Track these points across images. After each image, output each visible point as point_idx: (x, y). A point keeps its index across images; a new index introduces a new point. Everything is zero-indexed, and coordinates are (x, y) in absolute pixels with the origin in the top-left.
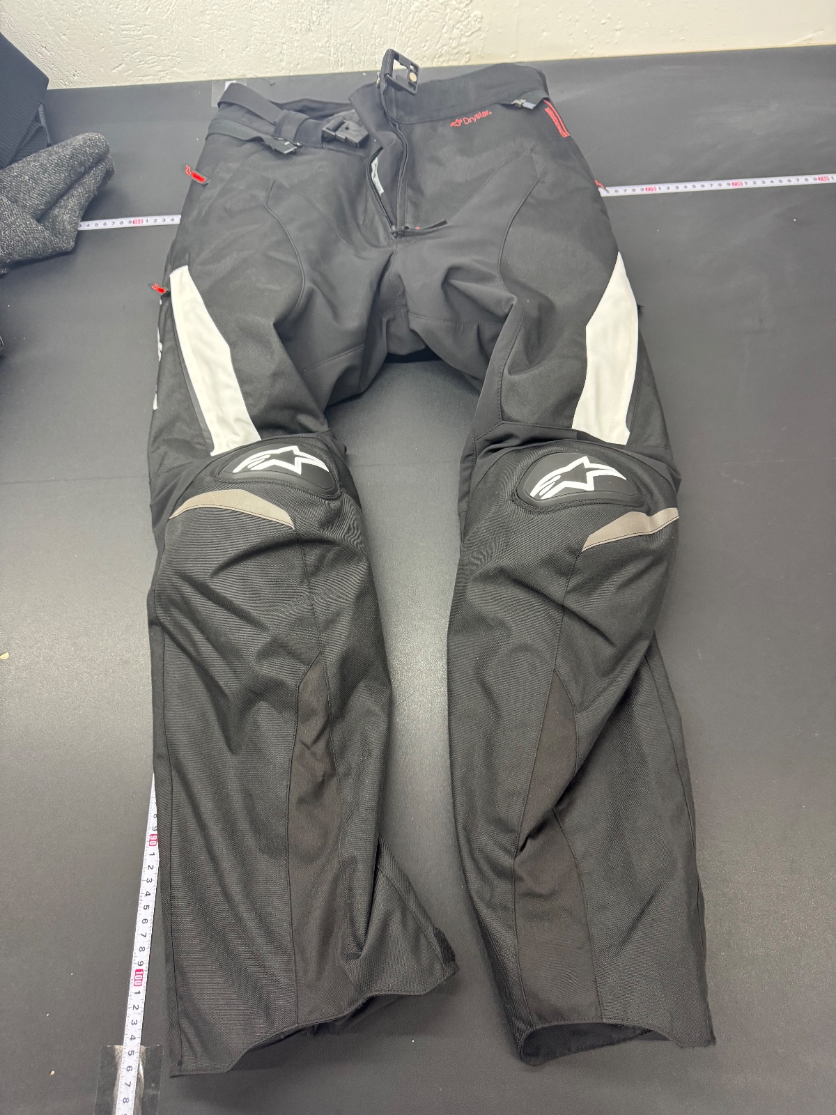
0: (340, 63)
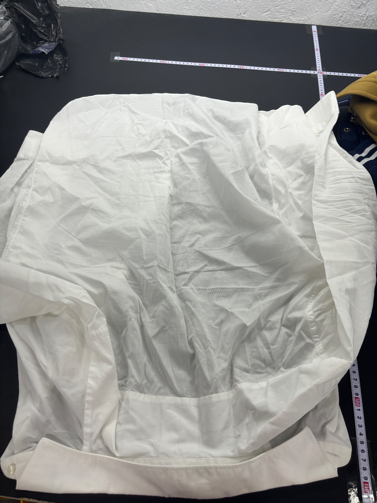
0: (365, 25)
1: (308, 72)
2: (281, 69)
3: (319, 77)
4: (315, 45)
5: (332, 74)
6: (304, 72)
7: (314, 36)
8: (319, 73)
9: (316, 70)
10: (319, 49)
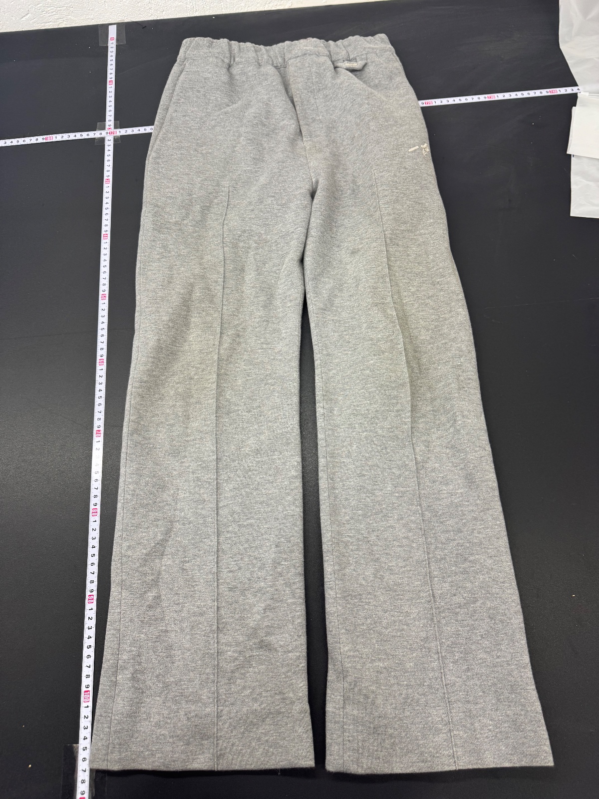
0: (195, 9)
1: (91, 135)
2: (48, 136)
3: (107, 143)
4: (109, 71)
5: (129, 131)
6: (85, 135)
7: (110, 50)
8: (109, 135)
9: (103, 128)
10: (114, 80)
